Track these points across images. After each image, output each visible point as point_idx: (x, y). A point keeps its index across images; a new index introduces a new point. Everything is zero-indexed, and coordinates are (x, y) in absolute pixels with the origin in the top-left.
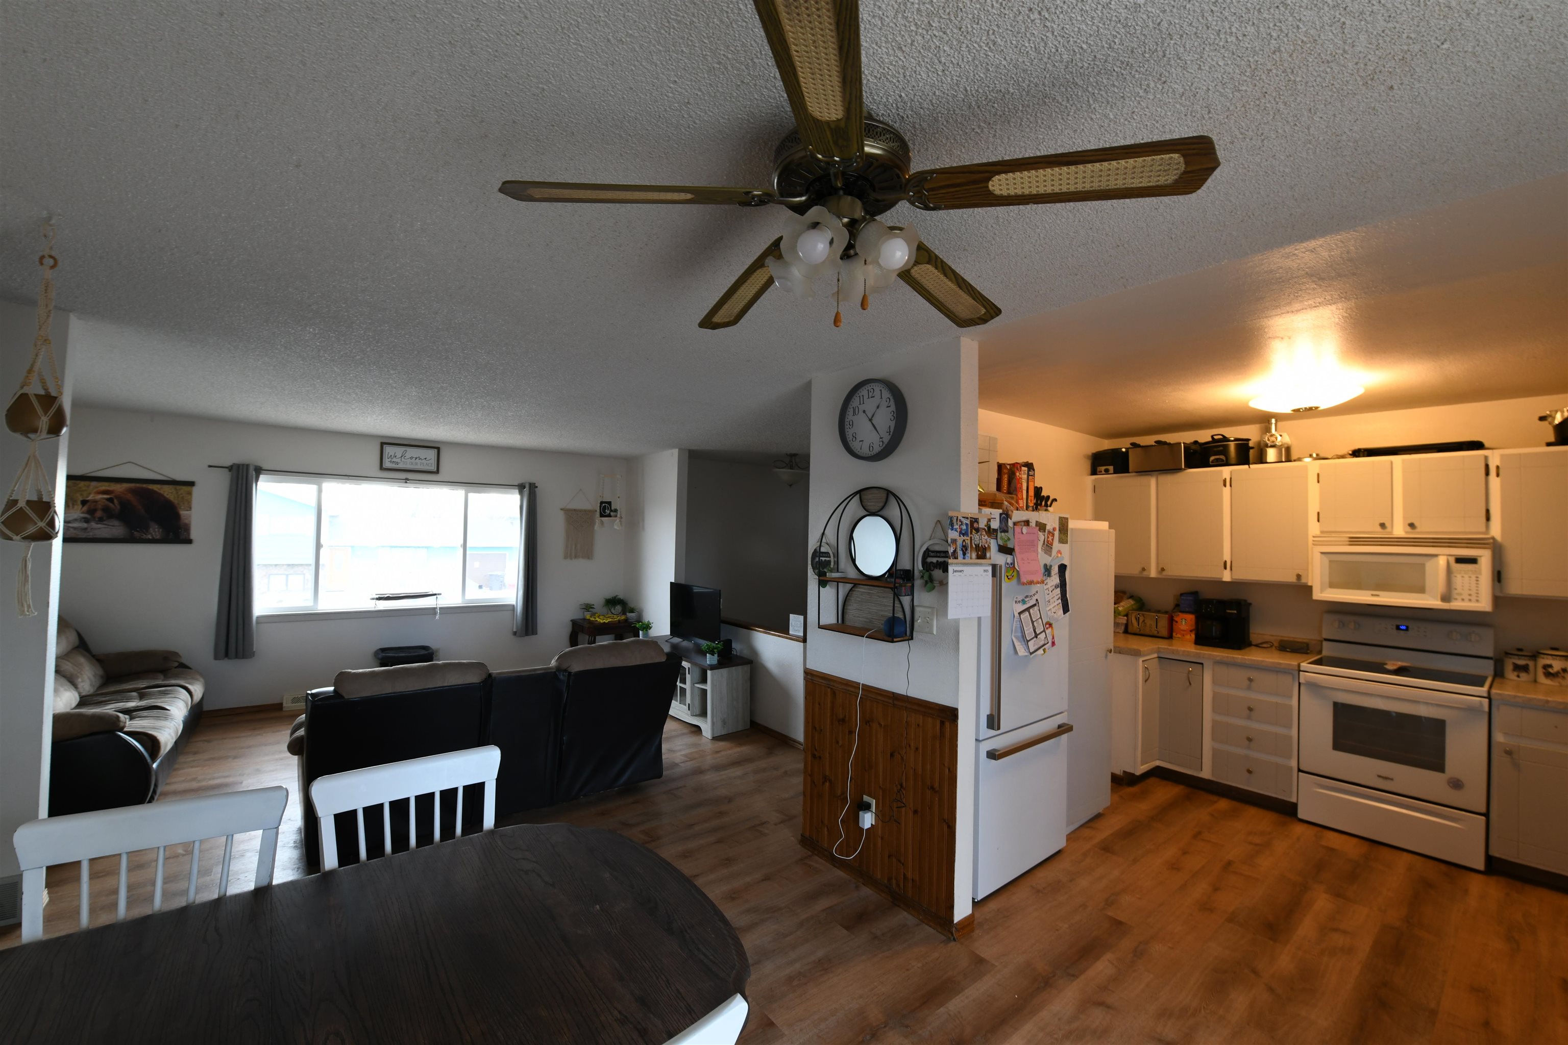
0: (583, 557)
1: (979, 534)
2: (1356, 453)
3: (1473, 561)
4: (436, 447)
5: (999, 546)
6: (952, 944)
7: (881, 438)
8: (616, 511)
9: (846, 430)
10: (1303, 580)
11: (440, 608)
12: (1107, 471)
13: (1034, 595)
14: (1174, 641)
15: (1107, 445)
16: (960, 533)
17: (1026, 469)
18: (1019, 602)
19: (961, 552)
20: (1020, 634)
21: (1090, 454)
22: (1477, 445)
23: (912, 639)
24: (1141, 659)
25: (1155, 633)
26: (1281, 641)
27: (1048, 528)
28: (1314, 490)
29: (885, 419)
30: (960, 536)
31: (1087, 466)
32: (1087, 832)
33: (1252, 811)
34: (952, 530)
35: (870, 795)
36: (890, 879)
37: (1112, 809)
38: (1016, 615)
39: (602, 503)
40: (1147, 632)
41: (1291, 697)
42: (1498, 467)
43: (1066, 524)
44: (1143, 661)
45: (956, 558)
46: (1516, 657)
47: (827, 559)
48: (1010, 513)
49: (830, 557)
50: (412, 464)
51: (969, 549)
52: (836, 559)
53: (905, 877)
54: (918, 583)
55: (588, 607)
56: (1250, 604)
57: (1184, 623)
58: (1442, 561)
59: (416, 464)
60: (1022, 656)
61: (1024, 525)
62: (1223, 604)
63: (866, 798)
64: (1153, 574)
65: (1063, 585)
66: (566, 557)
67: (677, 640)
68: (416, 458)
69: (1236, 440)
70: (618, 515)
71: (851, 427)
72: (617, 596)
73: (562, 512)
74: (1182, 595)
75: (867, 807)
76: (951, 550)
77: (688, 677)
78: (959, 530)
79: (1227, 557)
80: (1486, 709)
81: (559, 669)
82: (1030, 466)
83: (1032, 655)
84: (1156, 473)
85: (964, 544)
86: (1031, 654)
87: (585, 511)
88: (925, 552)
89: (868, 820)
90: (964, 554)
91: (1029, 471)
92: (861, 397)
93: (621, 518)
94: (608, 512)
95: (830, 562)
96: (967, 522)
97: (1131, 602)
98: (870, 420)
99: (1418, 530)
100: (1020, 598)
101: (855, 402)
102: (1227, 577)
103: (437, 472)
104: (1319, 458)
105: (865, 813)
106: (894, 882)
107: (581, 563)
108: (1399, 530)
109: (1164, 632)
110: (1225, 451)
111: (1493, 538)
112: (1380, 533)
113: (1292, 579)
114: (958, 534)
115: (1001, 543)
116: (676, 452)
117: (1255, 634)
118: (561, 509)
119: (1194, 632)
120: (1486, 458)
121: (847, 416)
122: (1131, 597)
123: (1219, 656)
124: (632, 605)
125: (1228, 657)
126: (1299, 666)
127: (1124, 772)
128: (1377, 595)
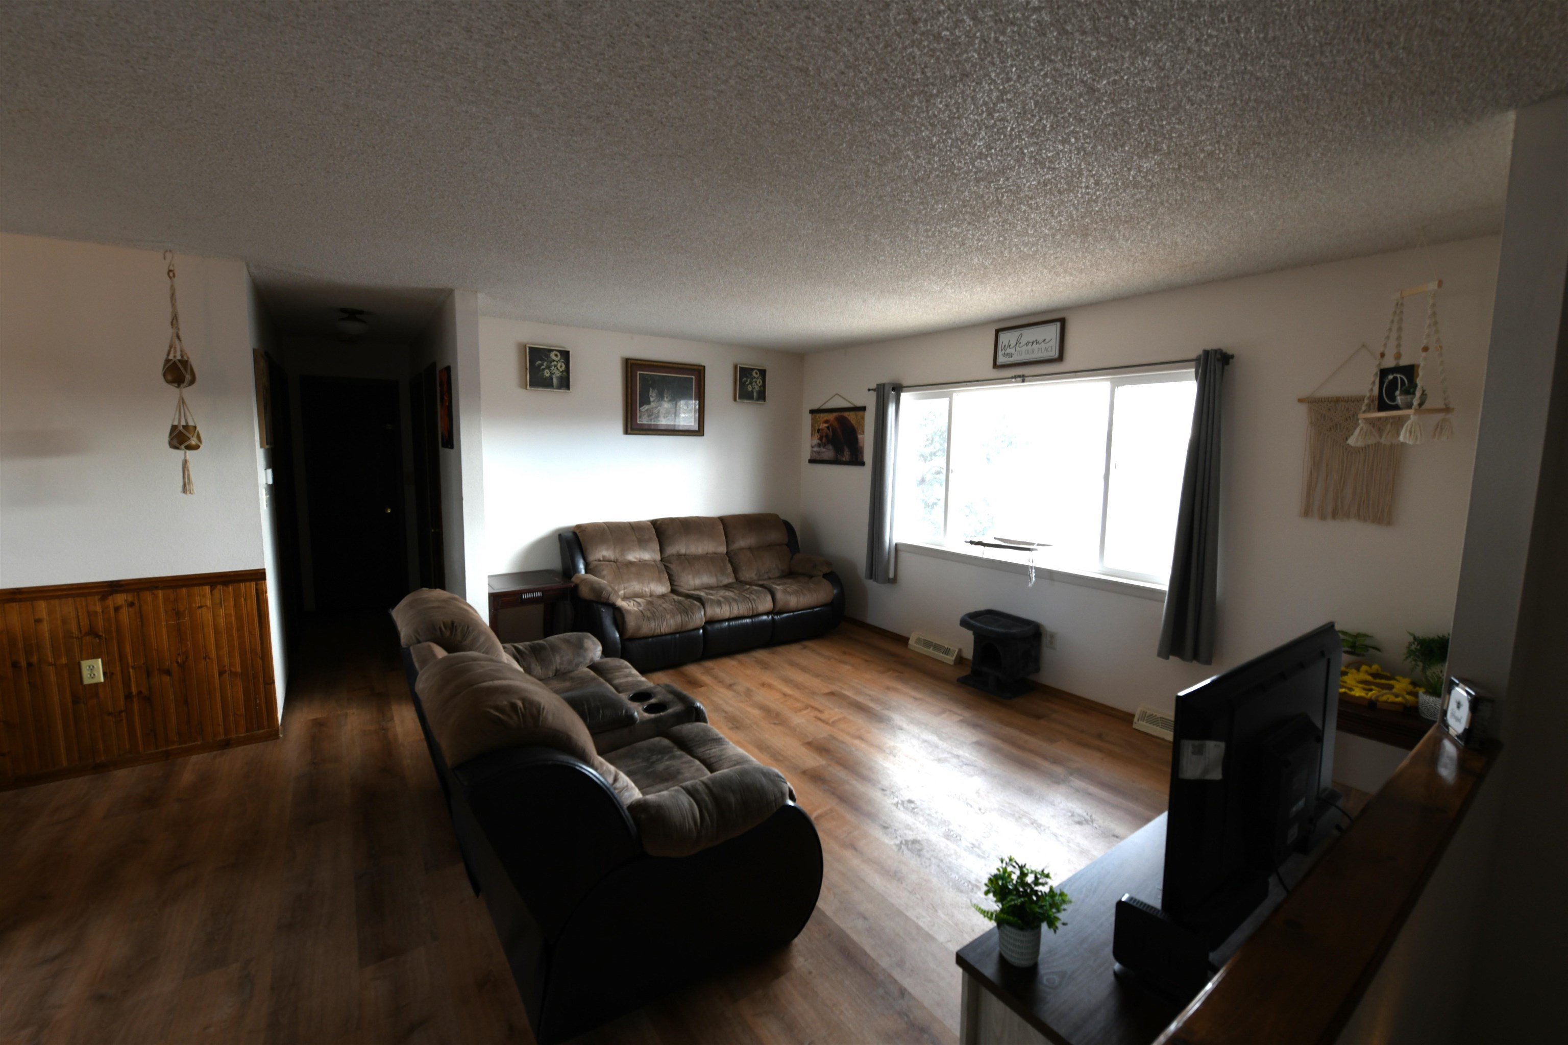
0: (1360, 518)
4: (1059, 319)
39: (1384, 373)
50: (1028, 352)
59: (1033, 351)
66: (1307, 512)
68: (1033, 343)
73: (1303, 407)
87: (1347, 398)
93: (1445, 409)
94: (1399, 396)
103: (1060, 358)
118: (1301, 401)
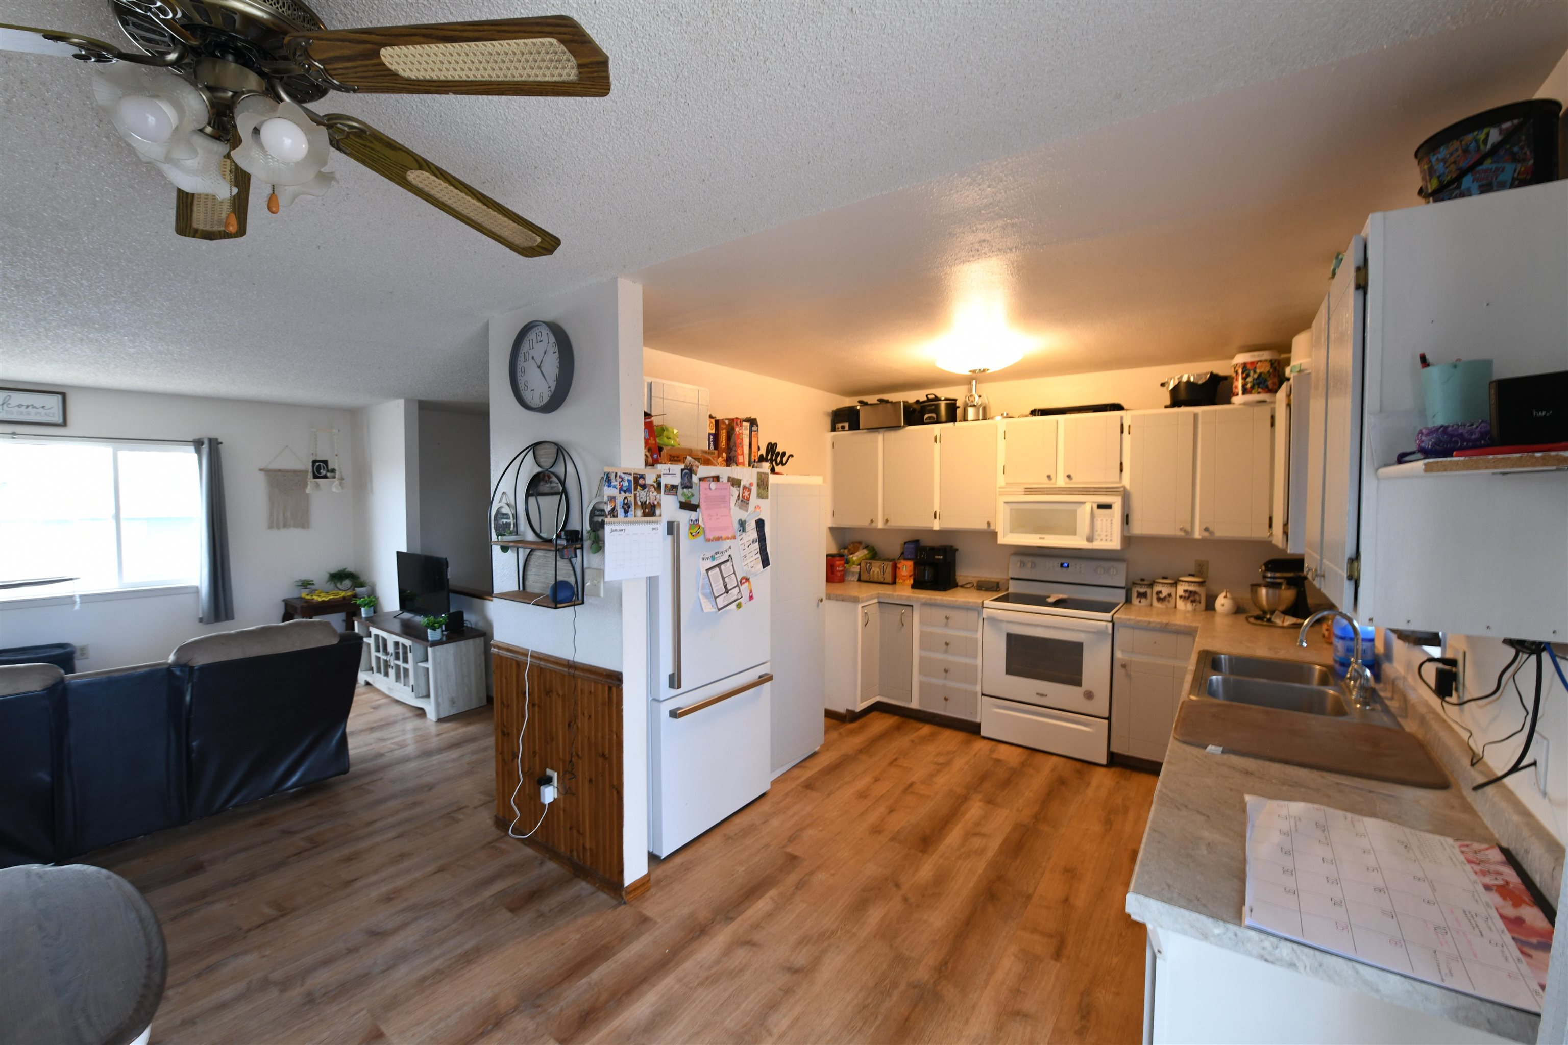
0: (296, 526)
1: (646, 490)
2: (1034, 413)
3: (1108, 506)
4: (62, 394)
5: (681, 503)
6: (623, 907)
7: (549, 387)
8: (333, 471)
9: (519, 378)
10: (992, 527)
11: (81, 596)
12: (843, 428)
13: (726, 551)
14: (897, 586)
15: (848, 402)
16: (621, 489)
17: (748, 424)
18: (708, 558)
19: (622, 510)
20: (708, 591)
21: (831, 411)
22: (1117, 407)
23: (583, 603)
24: (860, 606)
25: (882, 580)
26: (979, 582)
27: (742, 483)
28: (1001, 444)
29: (552, 364)
30: (620, 493)
31: (828, 422)
32: (797, 772)
33: (947, 733)
34: (609, 486)
35: (552, 769)
36: (571, 851)
37: (826, 747)
38: (703, 571)
39: (314, 462)
40: (876, 579)
41: (977, 631)
42: (1129, 426)
43: (766, 480)
44: (862, 607)
45: (615, 516)
46: (1139, 586)
47: (508, 521)
48: (694, 468)
49: (509, 519)
50: (21, 413)
51: (633, 507)
52: (515, 521)
53: (584, 848)
54: (587, 544)
55: (305, 584)
56: (957, 550)
57: (904, 569)
58: (1088, 507)
59: (29, 414)
60: (708, 613)
61: (713, 481)
62: (934, 550)
63: (549, 772)
64: (880, 525)
65: (762, 539)
66: (271, 527)
67: (407, 616)
68: (28, 407)
69: (946, 399)
70: (337, 476)
71: (523, 374)
72: (345, 569)
73: (262, 474)
74: (905, 543)
75: (548, 781)
76: (608, 508)
77: (410, 656)
78: (618, 487)
79: (936, 508)
80: (1110, 631)
81: (176, 664)
82: (753, 422)
83: (721, 611)
84: (883, 429)
85: (626, 501)
86: (719, 610)
87: (295, 472)
88: (591, 511)
89: (549, 794)
90: (626, 512)
91: (751, 426)
92: (531, 341)
93: (342, 479)
94: (323, 472)
95: (510, 524)
96: (630, 478)
97: (865, 552)
98: (539, 367)
99: (1074, 480)
100: (709, 555)
101: (525, 347)
102: (936, 526)
103: (64, 424)
104: (1008, 417)
105: (546, 787)
106: (575, 854)
107: (294, 534)
108: (1061, 482)
109: (889, 578)
110: (936, 410)
111: (1124, 487)
112: (1047, 484)
113: (984, 526)
114: (618, 491)
115: (683, 500)
116: (401, 402)
117: (960, 576)
118: (261, 470)
119: (912, 577)
120: (1122, 418)
121: (519, 362)
122: (867, 547)
123: (923, 598)
124: (362, 579)
125: (931, 599)
126: (983, 603)
127: (847, 710)
128: (1043, 538)
